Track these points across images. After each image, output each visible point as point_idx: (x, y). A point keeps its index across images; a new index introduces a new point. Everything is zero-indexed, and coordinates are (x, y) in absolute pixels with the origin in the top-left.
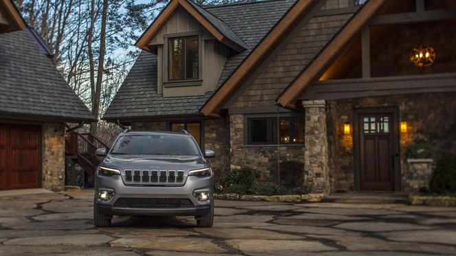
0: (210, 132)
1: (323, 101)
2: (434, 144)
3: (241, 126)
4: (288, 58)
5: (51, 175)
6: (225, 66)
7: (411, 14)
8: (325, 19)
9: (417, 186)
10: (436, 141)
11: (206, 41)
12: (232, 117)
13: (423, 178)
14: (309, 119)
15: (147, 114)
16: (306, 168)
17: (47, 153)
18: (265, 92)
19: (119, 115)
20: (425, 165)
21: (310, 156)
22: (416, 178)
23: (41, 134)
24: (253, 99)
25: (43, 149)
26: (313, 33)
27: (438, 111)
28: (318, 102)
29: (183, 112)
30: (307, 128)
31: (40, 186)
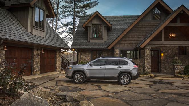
0: (105, 54)
1: (151, 47)
2: (170, 59)
3: (118, 53)
4: (133, 33)
5: (58, 67)
6: (107, 34)
7: (176, 24)
8: (144, 23)
9: (177, 72)
10: (170, 58)
11: (104, 26)
12: (115, 50)
13: (179, 70)
14: (146, 52)
15: (86, 48)
16: (145, 66)
17: (57, 60)
18: (126, 43)
19: (76, 48)
20: (179, 66)
21: (147, 63)
22: (177, 69)
23: (55, 53)
24: (122, 45)
25: (56, 58)
26: (140, 26)
27: (171, 51)
28: (149, 47)
29: (99, 48)
30: (146, 55)
31: (55, 71)
